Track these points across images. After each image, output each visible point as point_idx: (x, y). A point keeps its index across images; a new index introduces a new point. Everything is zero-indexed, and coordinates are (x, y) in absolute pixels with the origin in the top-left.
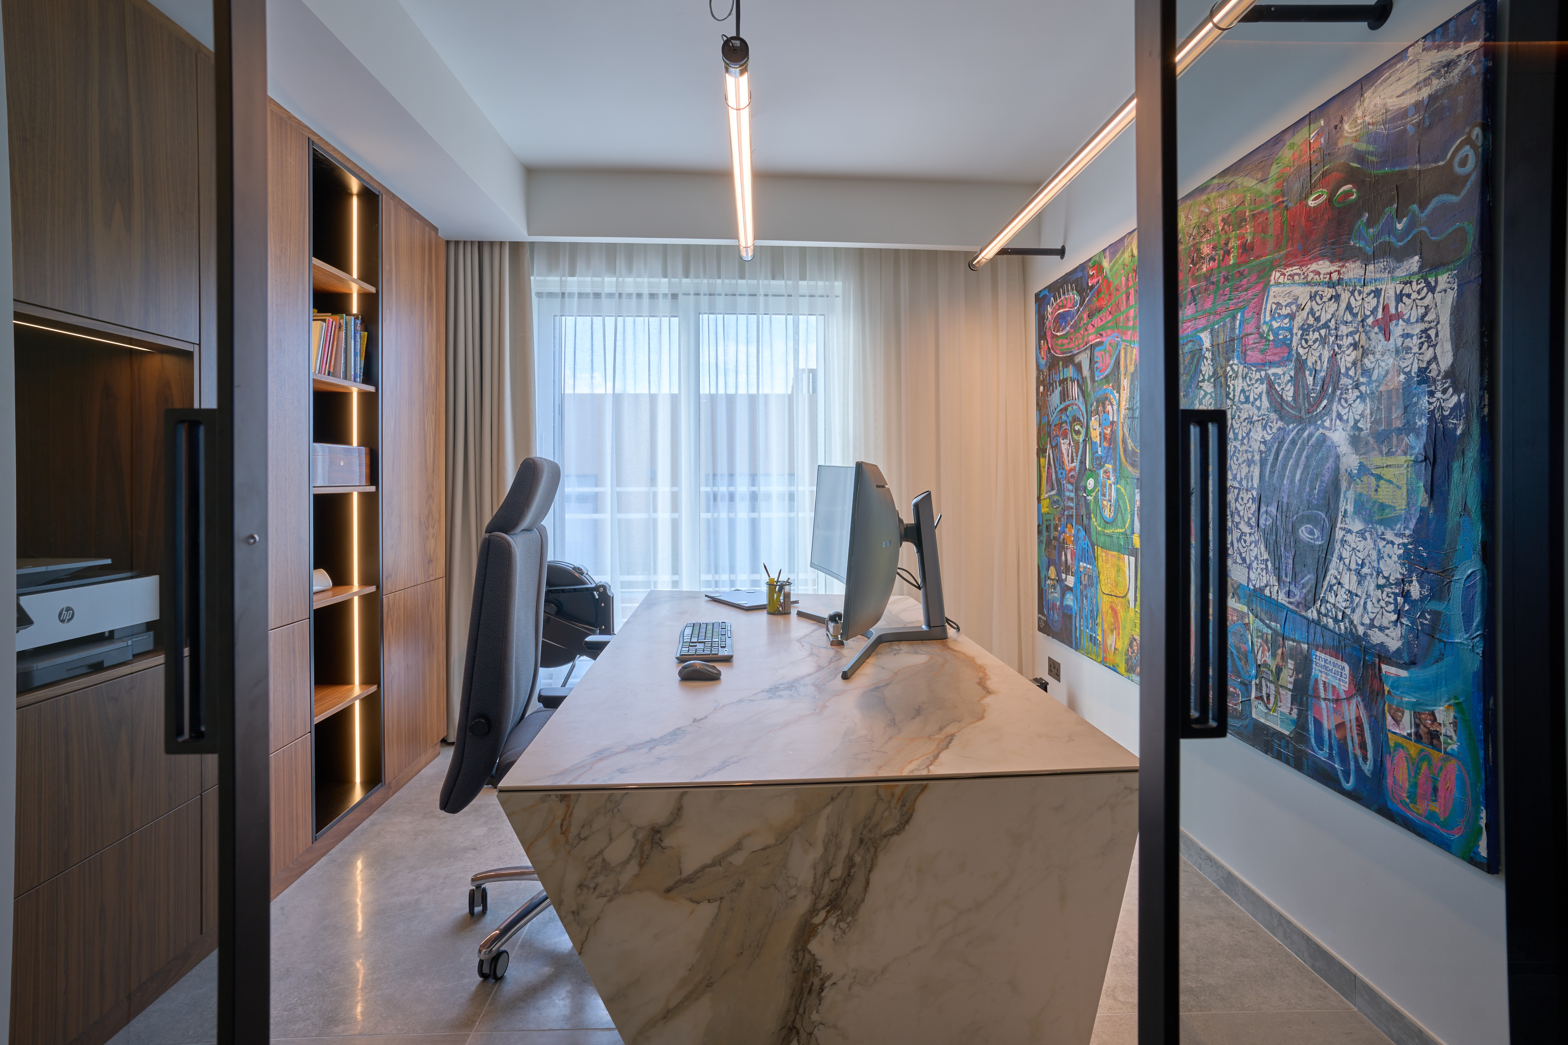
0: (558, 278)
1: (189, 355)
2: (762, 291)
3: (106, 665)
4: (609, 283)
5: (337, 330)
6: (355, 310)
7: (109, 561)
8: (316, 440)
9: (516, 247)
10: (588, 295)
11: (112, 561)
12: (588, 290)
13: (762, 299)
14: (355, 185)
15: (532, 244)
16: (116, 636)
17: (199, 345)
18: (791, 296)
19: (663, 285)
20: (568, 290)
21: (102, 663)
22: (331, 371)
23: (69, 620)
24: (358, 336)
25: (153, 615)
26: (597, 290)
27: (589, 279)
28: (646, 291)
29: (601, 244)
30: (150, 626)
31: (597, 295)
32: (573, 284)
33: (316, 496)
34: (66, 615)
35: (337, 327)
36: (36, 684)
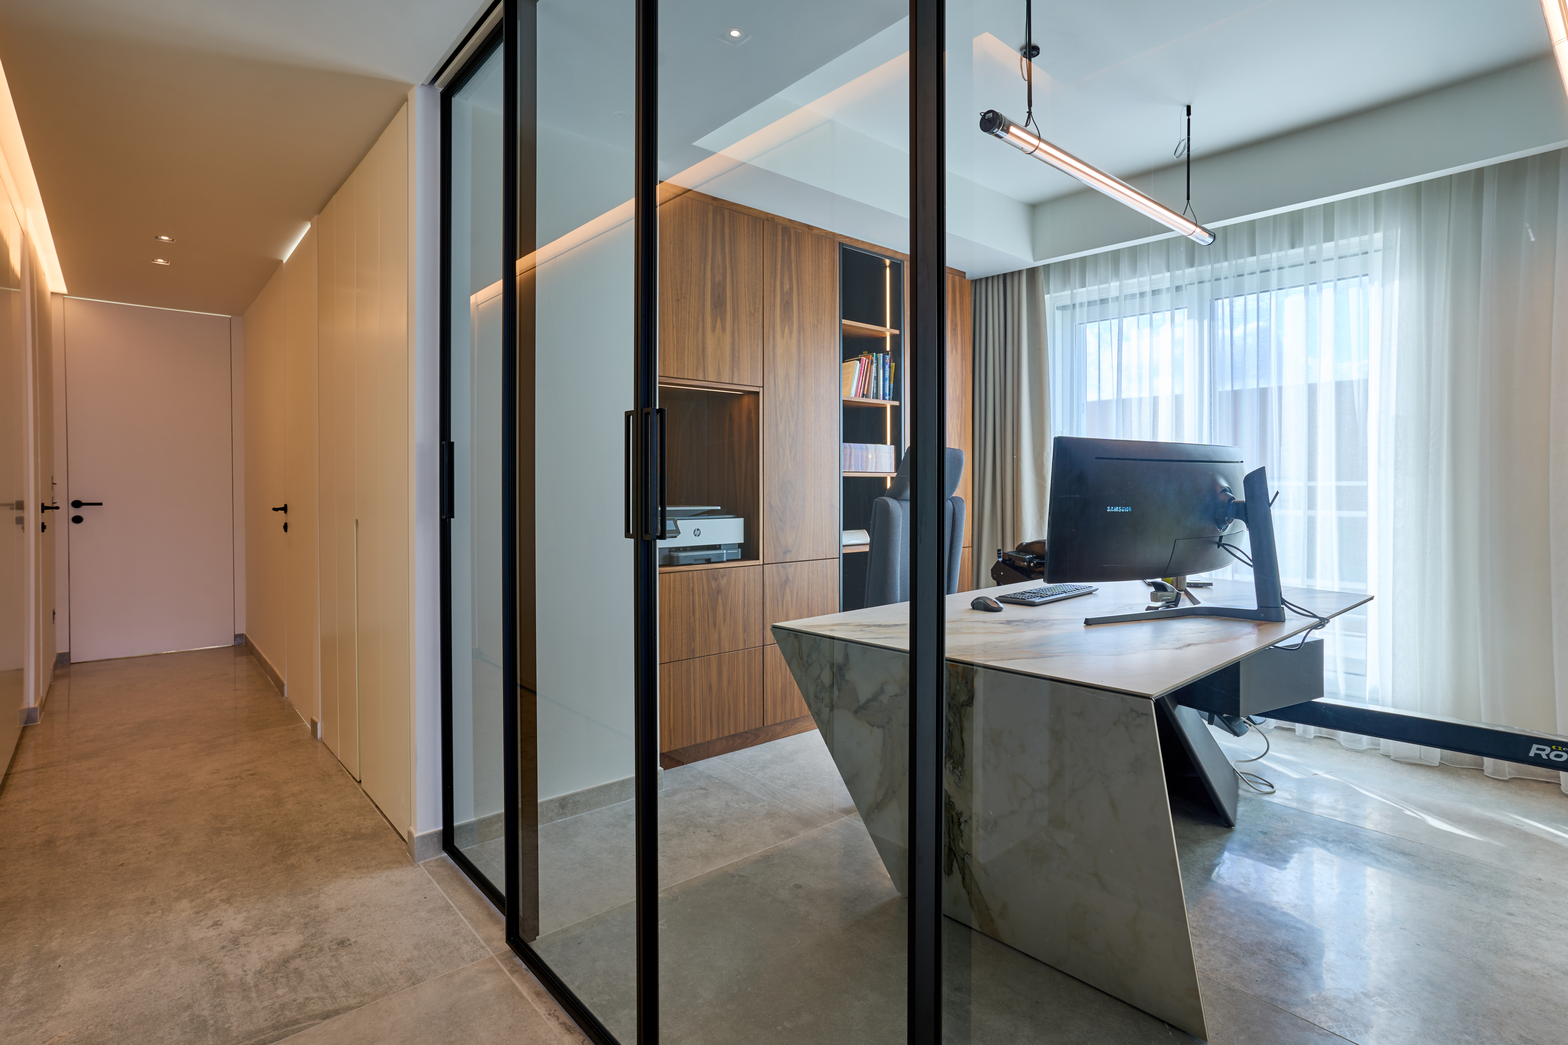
0: (1069, 292)
1: (757, 393)
2: (1275, 265)
3: (712, 561)
4: (1113, 287)
5: (869, 365)
6: (888, 349)
7: (719, 508)
8: (844, 442)
9: (1032, 273)
10: (1095, 301)
11: (721, 508)
12: (1096, 297)
13: (1274, 275)
14: (888, 262)
15: (1047, 267)
16: (722, 547)
17: (763, 387)
18: (1315, 262)
19: (1164, 279)
20: (1078, 301)
21: (710, 559)
22: (865, 393)
23: (698, 535)
24: (887, 367)
25: (741, 540)
26: (1104, 296)
27: (1096, 287)
28: (1147, 289)
29: (1107, 253)
30: (740, 545)
31: (1103, 301)
32: (1083, 294)
33: (846, 480)
34: (697, 533)
35: (870, 362)
36: (681, 563)
